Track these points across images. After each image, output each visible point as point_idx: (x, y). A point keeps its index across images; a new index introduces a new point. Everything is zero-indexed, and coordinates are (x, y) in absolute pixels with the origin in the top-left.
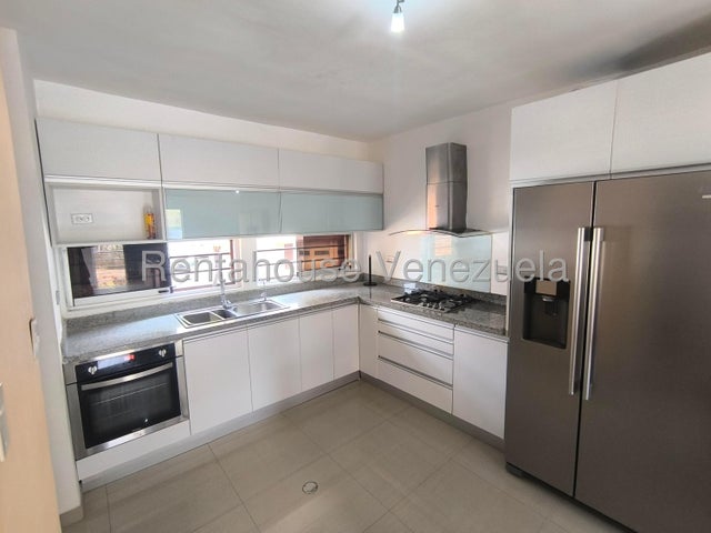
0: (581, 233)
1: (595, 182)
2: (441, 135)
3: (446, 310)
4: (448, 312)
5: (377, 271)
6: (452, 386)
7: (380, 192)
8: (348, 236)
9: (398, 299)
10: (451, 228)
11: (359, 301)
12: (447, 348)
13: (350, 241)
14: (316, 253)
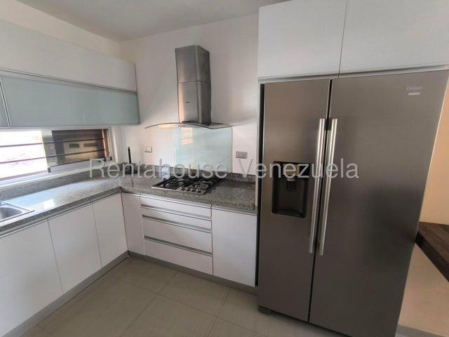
0: (322, 123)
1: (331, 80)
2: (189, 39)
3: (203, 192)
4: (204, 194)
5: (136, 159)
6: (211, 254)
7: (134, 89)
8: (105, 130)
9: (158, 185)
10: (200, 121)
11: (121, 190)
12: (206, 224)
13: (109, 134)
14: (86, 146)
